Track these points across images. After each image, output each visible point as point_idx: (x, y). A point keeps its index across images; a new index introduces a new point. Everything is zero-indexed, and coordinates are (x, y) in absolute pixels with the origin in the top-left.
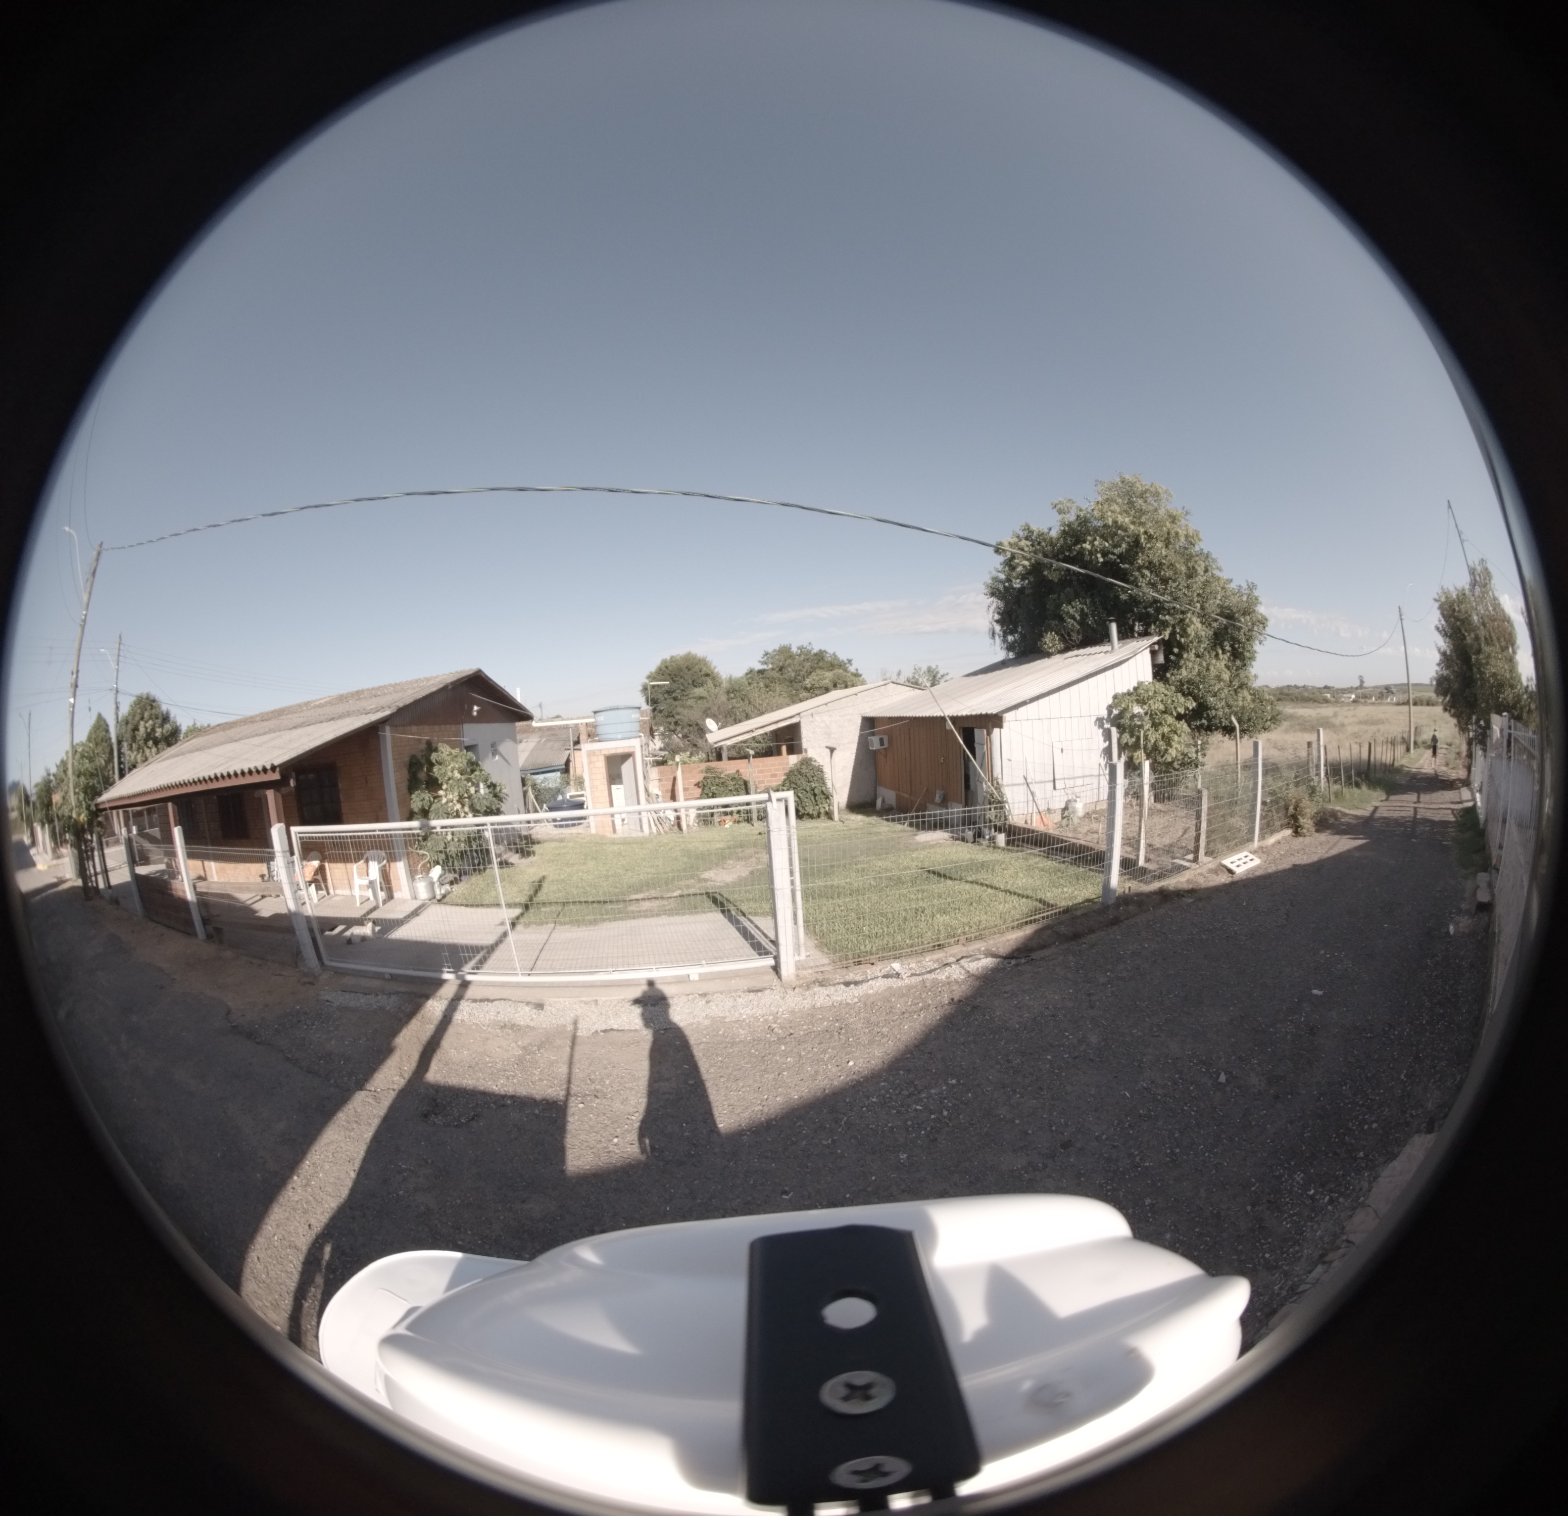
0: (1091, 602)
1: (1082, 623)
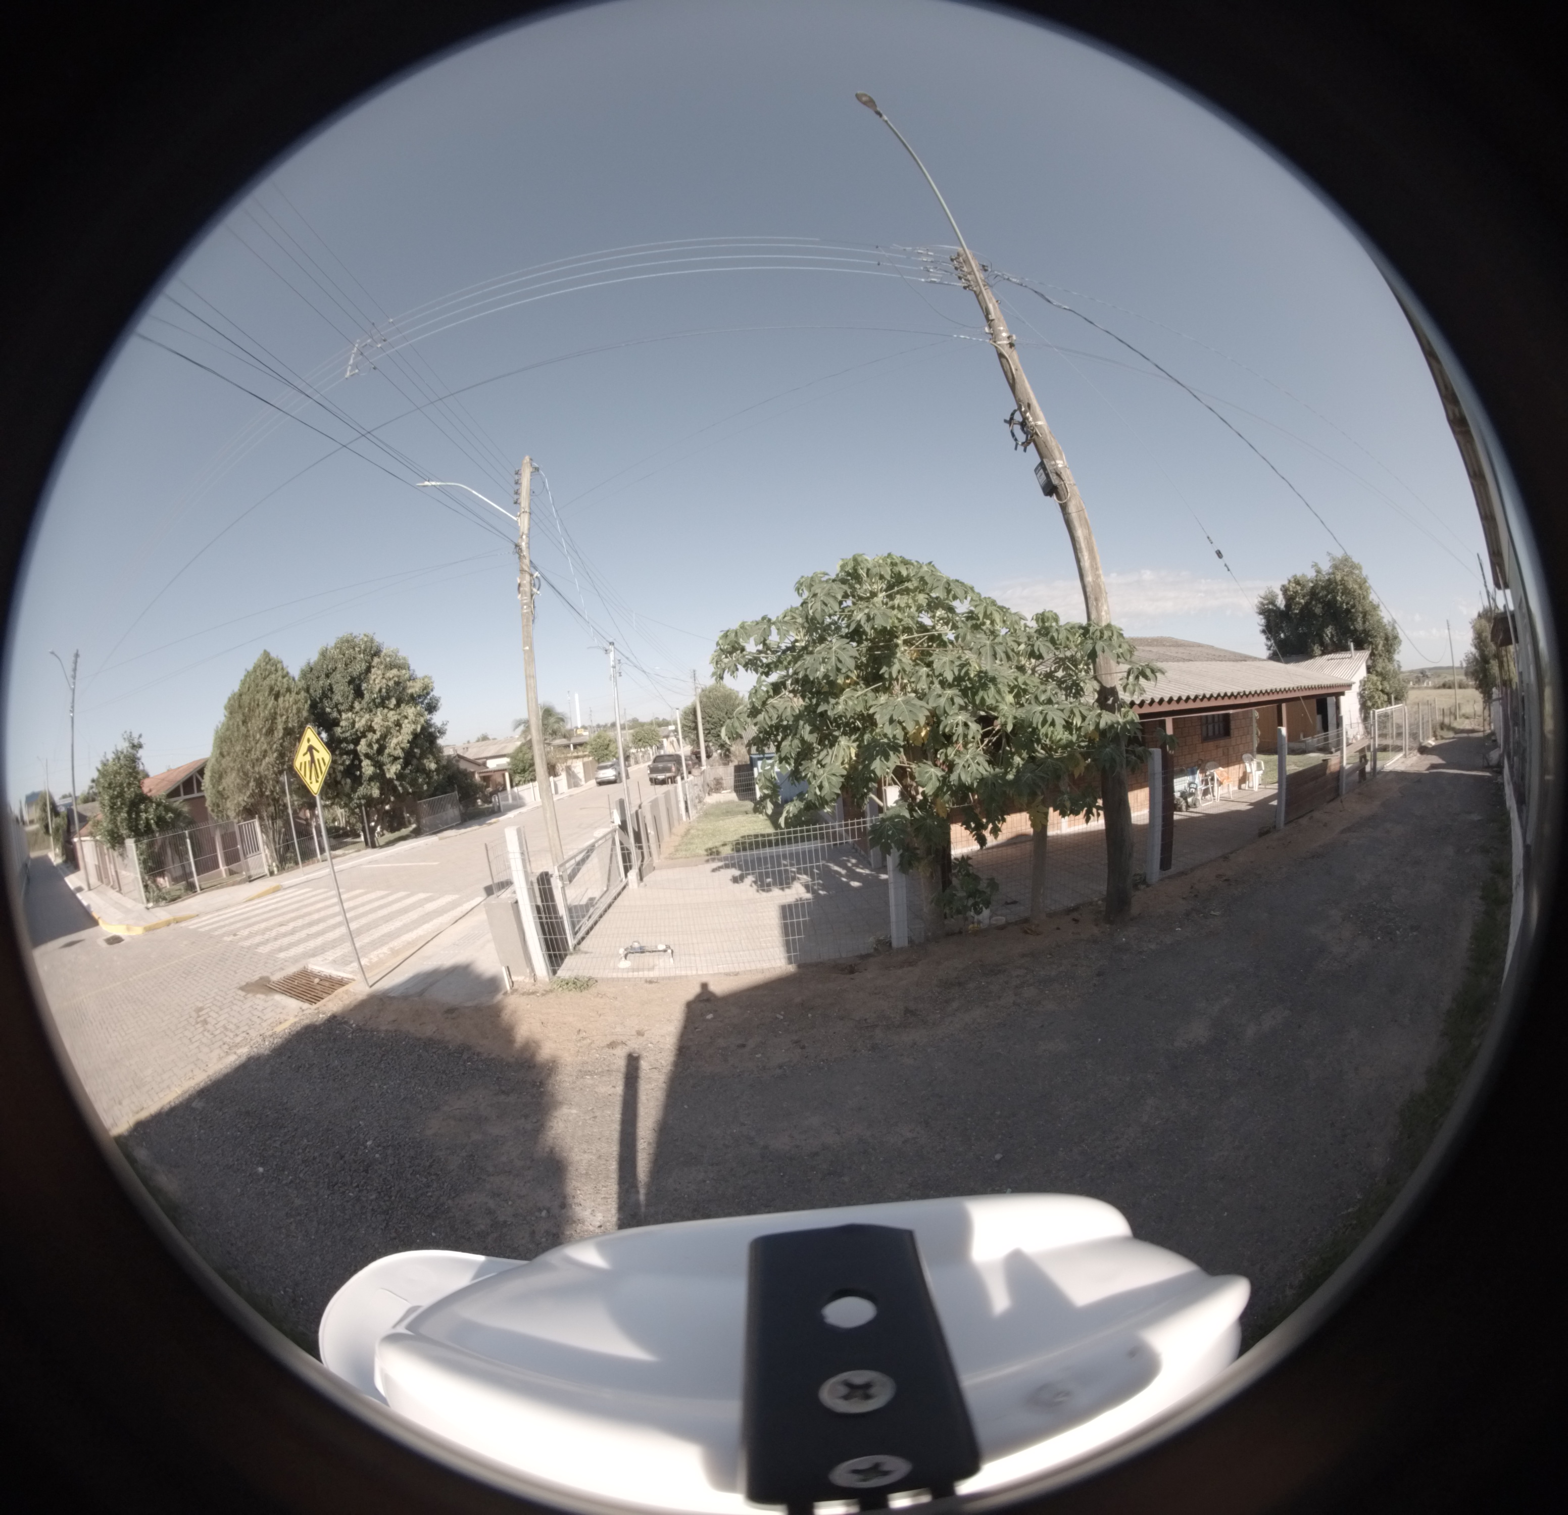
0: (1336, 630)
1: (1331, 639)
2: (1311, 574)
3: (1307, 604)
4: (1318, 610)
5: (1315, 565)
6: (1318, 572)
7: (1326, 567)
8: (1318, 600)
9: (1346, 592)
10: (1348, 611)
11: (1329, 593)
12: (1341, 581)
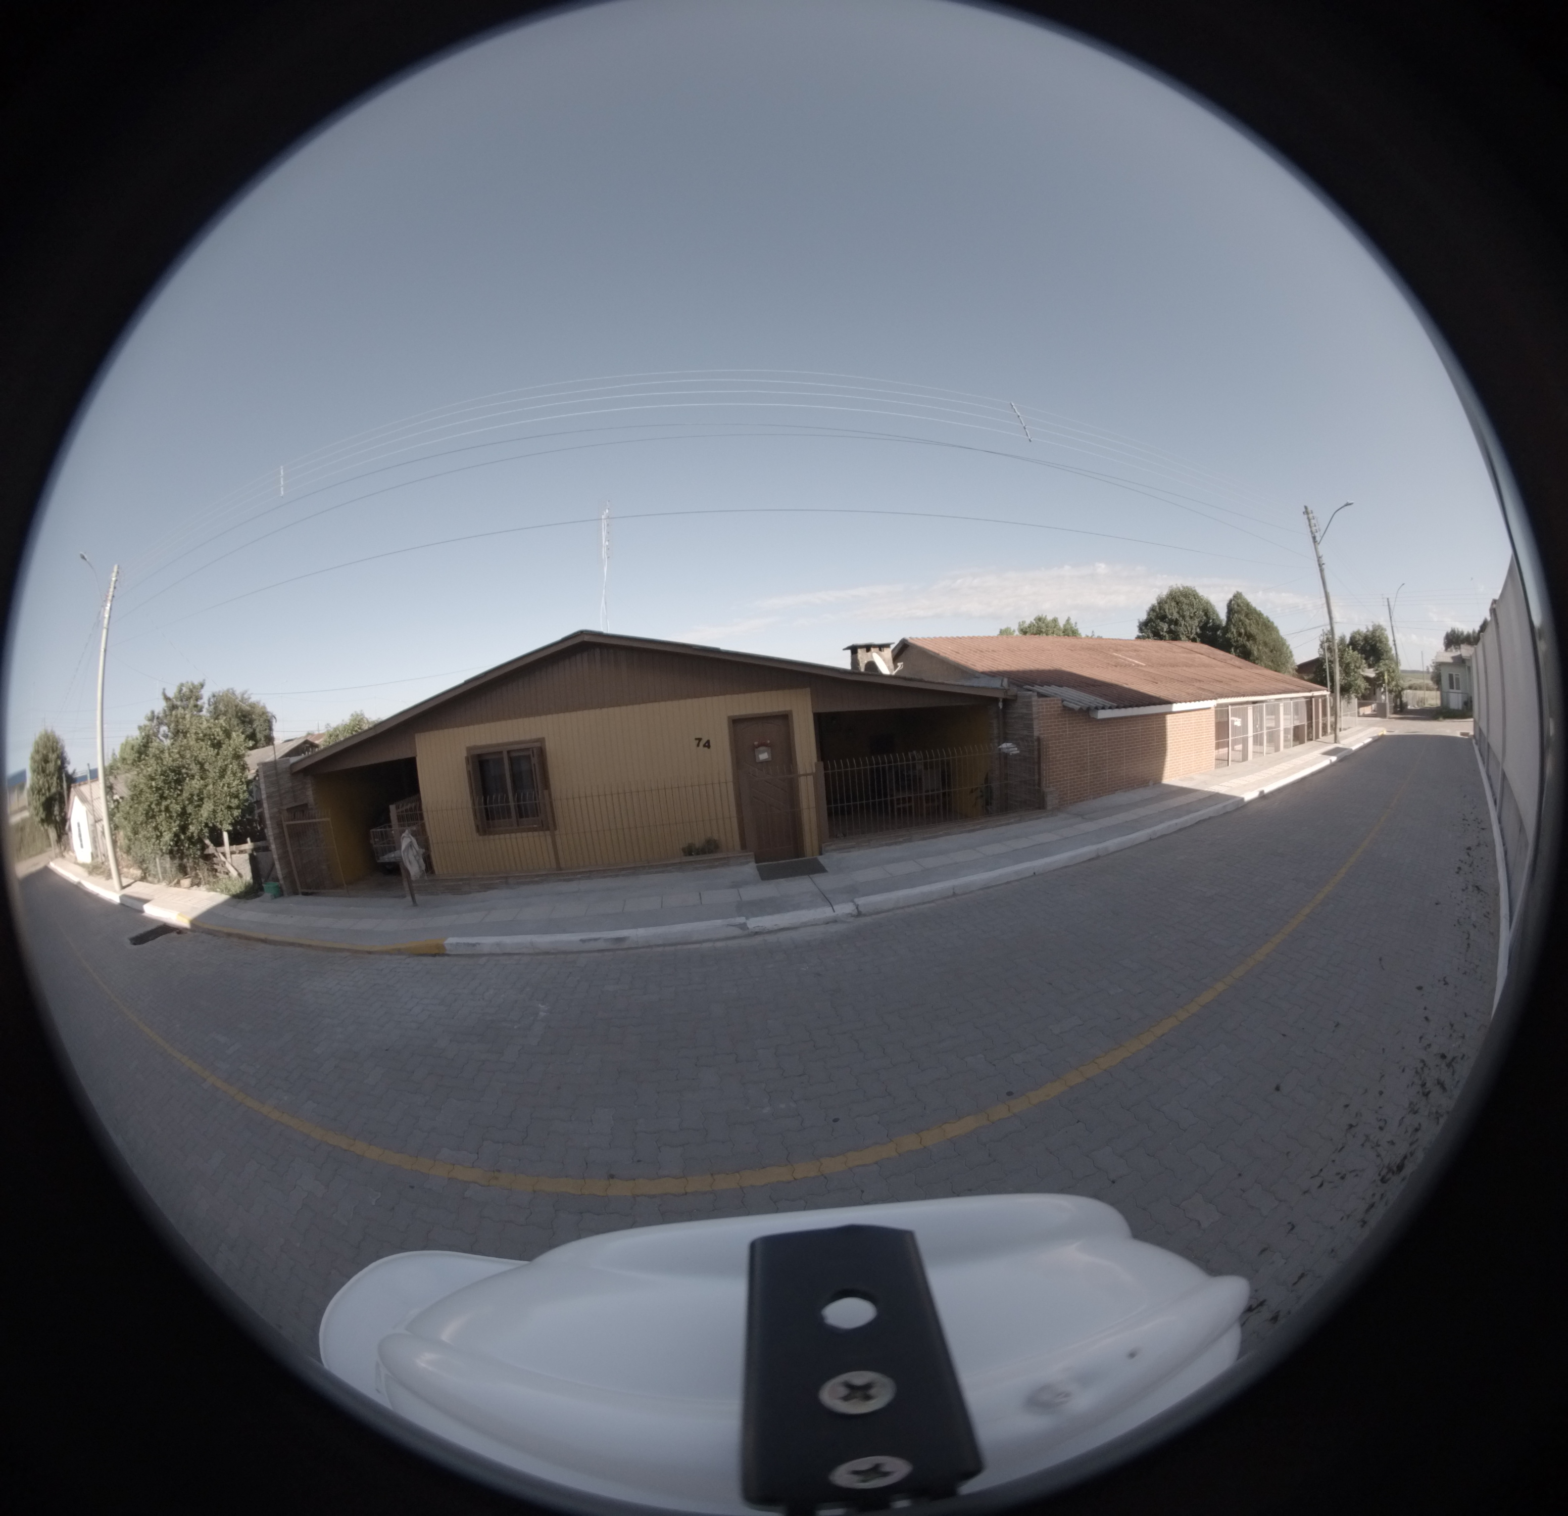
2: (1364, 630)
3: (1364, 644)
4: (1368, 648)
5: (1367, 628)
6: (1368, 631)
7: (1371, 629)
8: (1369, 644)
9: (1381, 642)
10: (1380, 650)
11: (1374, 641)
12: (1379, 637)
